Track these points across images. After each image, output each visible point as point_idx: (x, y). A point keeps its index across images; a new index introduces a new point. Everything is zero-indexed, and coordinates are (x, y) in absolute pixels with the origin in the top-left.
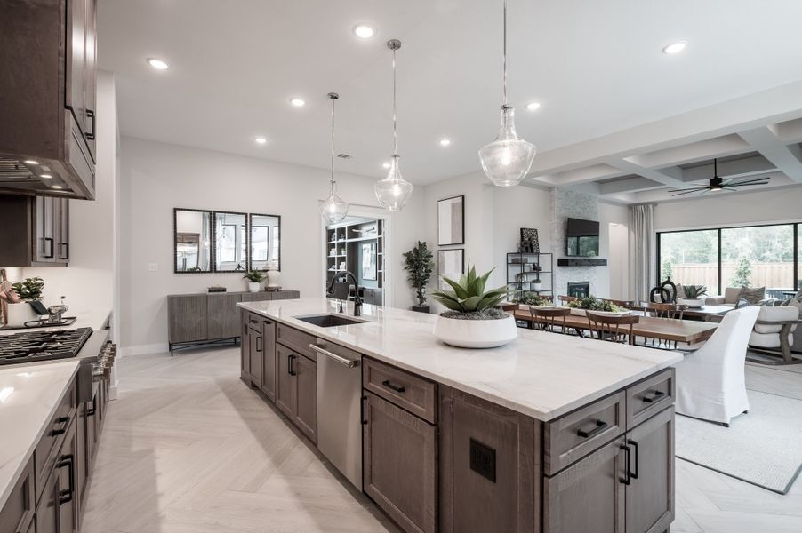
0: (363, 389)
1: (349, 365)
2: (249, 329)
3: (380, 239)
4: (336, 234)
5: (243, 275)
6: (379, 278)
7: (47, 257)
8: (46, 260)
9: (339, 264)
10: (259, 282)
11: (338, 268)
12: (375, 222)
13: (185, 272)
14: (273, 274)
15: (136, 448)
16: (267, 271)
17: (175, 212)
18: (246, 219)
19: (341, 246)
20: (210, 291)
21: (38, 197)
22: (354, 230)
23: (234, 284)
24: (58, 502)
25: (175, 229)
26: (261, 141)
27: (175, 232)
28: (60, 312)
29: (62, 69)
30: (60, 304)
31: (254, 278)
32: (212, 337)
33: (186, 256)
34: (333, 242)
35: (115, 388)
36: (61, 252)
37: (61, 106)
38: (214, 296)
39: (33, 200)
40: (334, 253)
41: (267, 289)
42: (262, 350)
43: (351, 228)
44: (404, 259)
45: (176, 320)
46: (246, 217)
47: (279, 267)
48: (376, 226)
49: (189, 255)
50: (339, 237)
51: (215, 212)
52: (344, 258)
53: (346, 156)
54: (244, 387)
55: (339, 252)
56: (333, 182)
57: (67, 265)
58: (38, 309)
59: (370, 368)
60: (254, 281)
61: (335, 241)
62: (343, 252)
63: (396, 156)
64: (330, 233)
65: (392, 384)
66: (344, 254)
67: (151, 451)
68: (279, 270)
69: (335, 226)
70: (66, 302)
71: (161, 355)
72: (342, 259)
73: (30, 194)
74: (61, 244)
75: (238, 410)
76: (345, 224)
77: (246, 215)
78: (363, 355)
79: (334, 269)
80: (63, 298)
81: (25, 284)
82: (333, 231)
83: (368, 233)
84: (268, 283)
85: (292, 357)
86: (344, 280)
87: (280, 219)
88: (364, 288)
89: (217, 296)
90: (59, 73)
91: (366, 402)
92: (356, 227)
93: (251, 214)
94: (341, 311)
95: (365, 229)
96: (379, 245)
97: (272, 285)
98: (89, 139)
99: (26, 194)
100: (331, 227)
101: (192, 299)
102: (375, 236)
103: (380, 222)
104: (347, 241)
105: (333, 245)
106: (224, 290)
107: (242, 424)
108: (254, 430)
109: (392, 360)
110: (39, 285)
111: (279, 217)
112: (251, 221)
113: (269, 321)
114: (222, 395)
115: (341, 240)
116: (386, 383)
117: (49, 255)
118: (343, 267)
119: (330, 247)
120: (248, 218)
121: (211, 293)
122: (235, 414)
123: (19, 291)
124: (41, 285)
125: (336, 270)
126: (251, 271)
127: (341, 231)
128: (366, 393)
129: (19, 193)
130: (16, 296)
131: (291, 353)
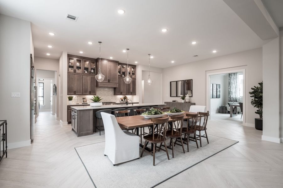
13: (172, 97)
51: (177, 81)
60: (183, 99)
87: (192, 80)
97: (187, 101)
120: (184, 81)
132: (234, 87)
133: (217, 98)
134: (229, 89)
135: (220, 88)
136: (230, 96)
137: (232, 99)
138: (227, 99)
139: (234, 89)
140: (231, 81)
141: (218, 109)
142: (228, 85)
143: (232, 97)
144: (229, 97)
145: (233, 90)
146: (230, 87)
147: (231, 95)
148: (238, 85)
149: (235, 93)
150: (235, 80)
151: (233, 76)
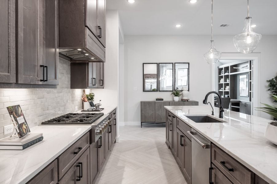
0: (211, 163)
1: (203, 147)
2: (168, 120)
3: (250, 72)
4: (223, 70)
5: (171, 93)
6: (250, 95)
7: (94, 85)
8: (93, 86)
9: (225, 87)
10: (178, 96)
11: (225, 90)
12: (247, 62)
13: (151, 91)
14: (185, 92)
15: (119, 164)
16: (182, 91)
17: (143, 65)
18: (173, 66)
19: (227, 77)
20: (157, 100)
21: (89, 63)
22: (234, 68)
23: (167, 97)
24: (76, 180)
25: (143, 72)
26: (178, 26)
27: (143, 73)
28: (99, 106)
29: (84, 12)
30: (99, 103)
31: (176, 94)
32: (157, 121)
33: (152, 84)
34: (222, 75)
35: (118, 138)
36: (101, 83)
37: (84, 26)
38: (158, 102)
39: (88, 64)
40: (222, 81)
41: (182, 100)
42: (172, 130)
43: (232, 66)
44: (268, 84)
45: (143, 112)
46: (173, 64)
47: (189, 89)
48: (248, 64)
49: (153, 83)
50: (225, 72)
51: (159, 63)
52: (228, 83)
53: (225, 25)
54: (167, 147)
55: (225, 81)
56: (212, 41)
57: (103, 88)
58: (92, 105)
59: (215, 151)
60: (176, 96)
61: (223, 75)
62: (227, 80)
63: (248, 18)
64: (220, 70)
65: (227, 165)
66: (228, 81)
67: (124, 167)
68: (188, 91)
69: (223, 66)
70: (101, 102)
71: (137, 126)
72: (227, 84)
73: (87, 62)
74: (100, 80)
75: (161, 158)
76: (229, 65)
77: (173, 63)
78: (212, 143)
79: (222, 90)
80: (100, 101)
81: (89, 95)
82: (222, 69)
83: (243, 69)
84: (183, 96)
85: (182, 136)
86: (228, 96)
87: (189, 65)
88: (240, 101)
89: (159, 102)
90: (83, 13)
91: (213, 171)
92: (236, 66)
93: (175, 63)
94: (213, 114)
95: (241, 66)
96: (250, 75)
97: (185, 98)
98: (100, 38)
99: (86, 62)
100: (221, 67)
101: (149, 103)
102: (248, 70)
103: (250, 61)
104: (230, 74)
105: (222, 77)
106: (162, 100)
107: (160, 165)
108: (165, 169)
109: (226, 149)
110: (93, 95)
111: (189, 63)
112: (175, 67)
113: (174, 116)
114: (156, 149)
115: (226, 74)
116: (223, 163)
117: (94, 84)
118: (228, 89)
119: (220, 78)
120: (174, 65)
121: (157, 101)
122: (159, 159)
123: (88, 97)
124: (94, 95)
125: (223, 91)
126: (175, 91)
127: (227, 69)
128: (213, 166)
129: (84, 62)
130: (86, 99)
131: (182, 134)
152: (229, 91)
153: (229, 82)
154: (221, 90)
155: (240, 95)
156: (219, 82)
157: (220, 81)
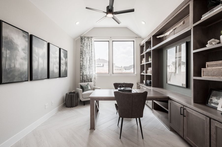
4: (145, 47)
9: (147, 69)
19: (149, 54)
34: (143, 53)
40: (144, 62)
43: (155, 36)
55: (147, 60)
62: (150, 59)
72: (149, 65)
82: (143, 45)
86: (150, 82)
88: (169, 99)
100: (142, 43)
104: (153, 48)
105: (143, 56)
115: (148, 50)
118: (150, 72)
119: (142, 58)
125: (145, 74)
132: (88, 58)
133: (60, 76)
134: (82, 62)
135: (66, 57)
136: (83, 73)
137: (85, 77)
138: (79, 78)
139: (88, 61)
140: (84, 49)
141: (63, 98)
142: (80, 54)
143: (85, 74)
144: (81, 74)
145: (86, 64)
146: (82, 59)
147: (84, 71)
148: (93, 55)
149: (89, 67)
150: (89, 47)
151: (86, 42)
152: (151, 75)
153: (151, 62)
154: (142, 74)
155: (169, 82)
156: (141, 63)
157: (142, 61)
